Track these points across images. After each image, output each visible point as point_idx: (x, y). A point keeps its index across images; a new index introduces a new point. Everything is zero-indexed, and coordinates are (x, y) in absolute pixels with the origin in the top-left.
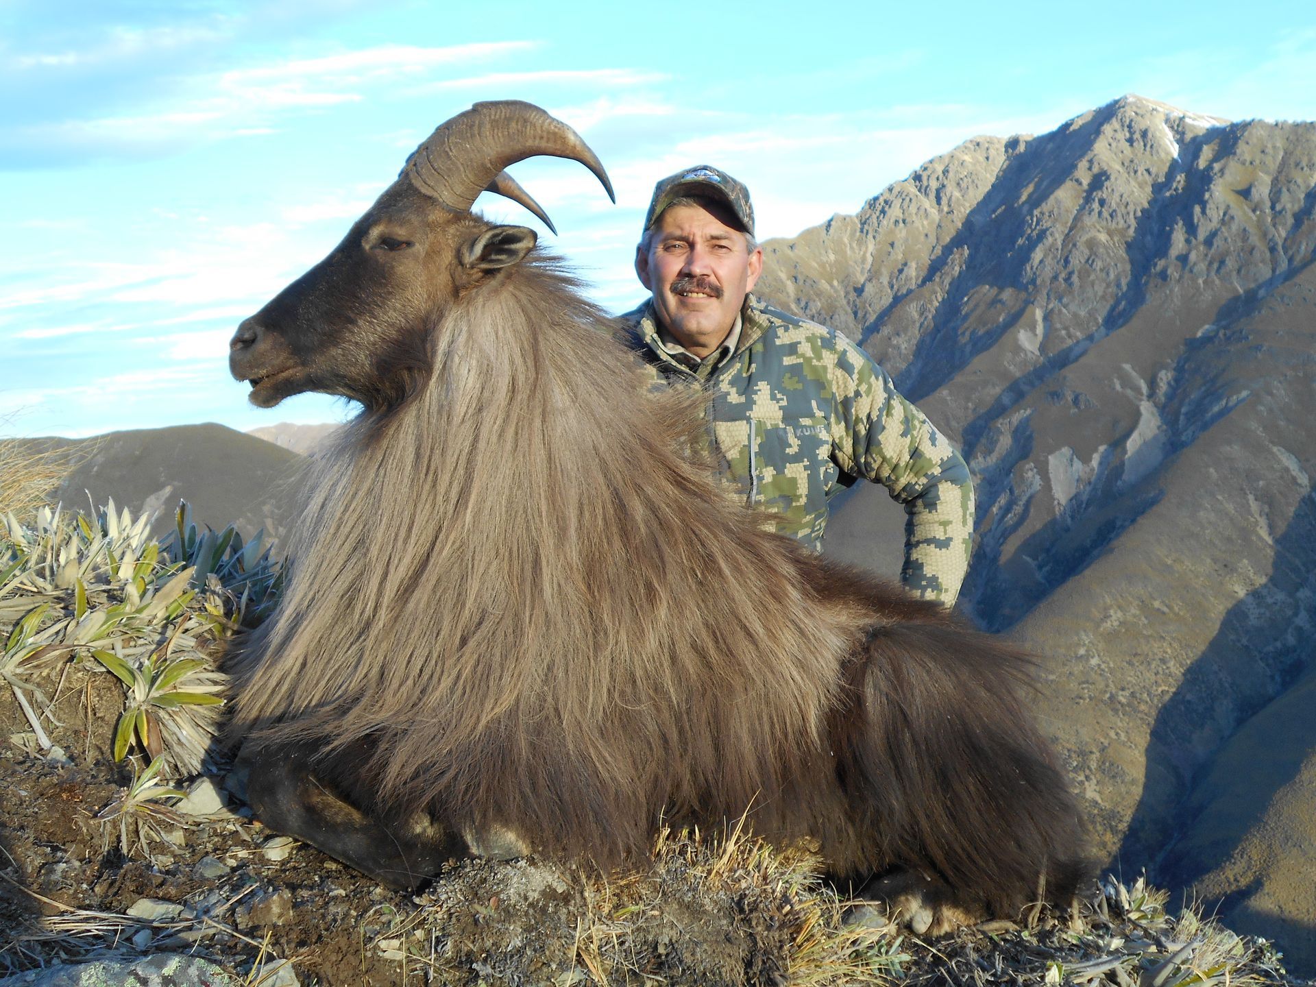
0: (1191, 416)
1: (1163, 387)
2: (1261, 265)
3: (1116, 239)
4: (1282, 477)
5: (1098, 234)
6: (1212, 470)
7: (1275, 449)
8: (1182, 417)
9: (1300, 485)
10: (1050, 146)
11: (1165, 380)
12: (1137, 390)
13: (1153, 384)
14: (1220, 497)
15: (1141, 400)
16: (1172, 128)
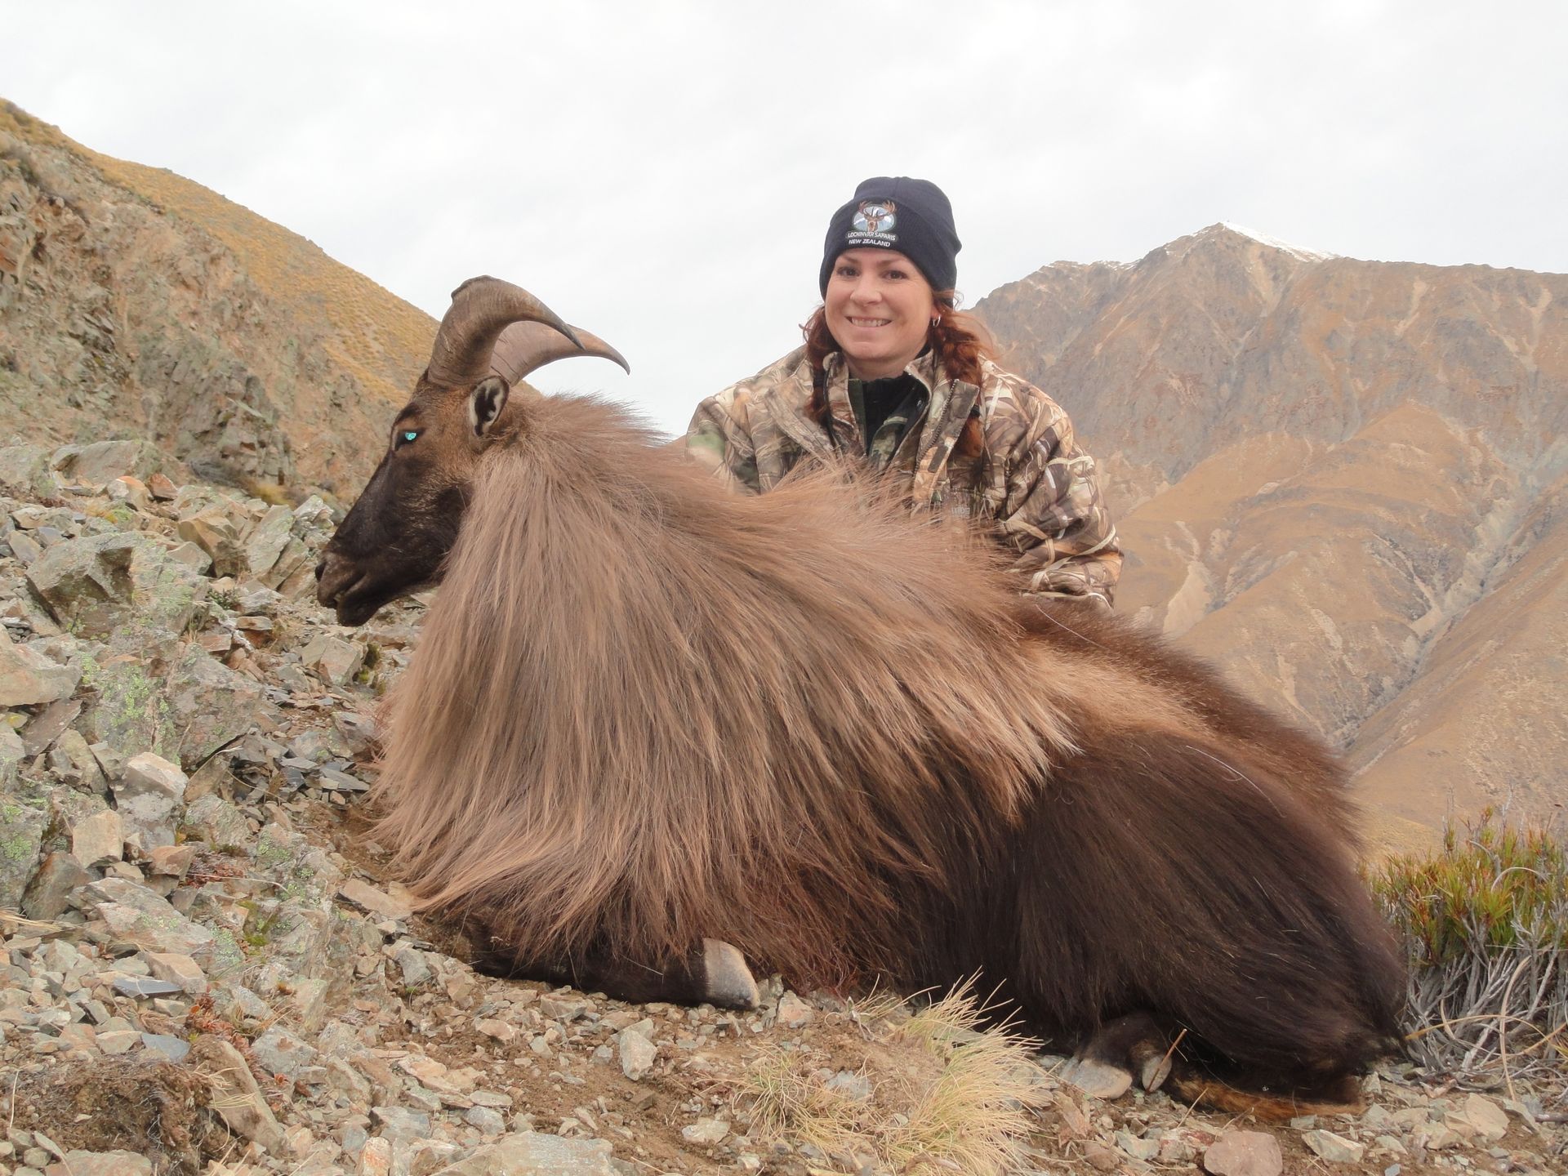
0: (1238, 577)
1: (1216, 548)
2: (1333, 419)
3: (1189, 386)
4: (1315, 640)
5: (1169, 380)
6: (1244, 630)
7: (1313, 611)
8: (1229, 578)
9: (1332, 648)
10: (1135, 277)
11: (1218, 538)
12: (1187, 548)
13: (1206, 544)
14: (1248, 658)
15: (1191, 559)
16: (1265, 263)
